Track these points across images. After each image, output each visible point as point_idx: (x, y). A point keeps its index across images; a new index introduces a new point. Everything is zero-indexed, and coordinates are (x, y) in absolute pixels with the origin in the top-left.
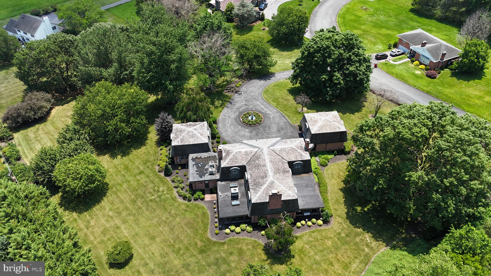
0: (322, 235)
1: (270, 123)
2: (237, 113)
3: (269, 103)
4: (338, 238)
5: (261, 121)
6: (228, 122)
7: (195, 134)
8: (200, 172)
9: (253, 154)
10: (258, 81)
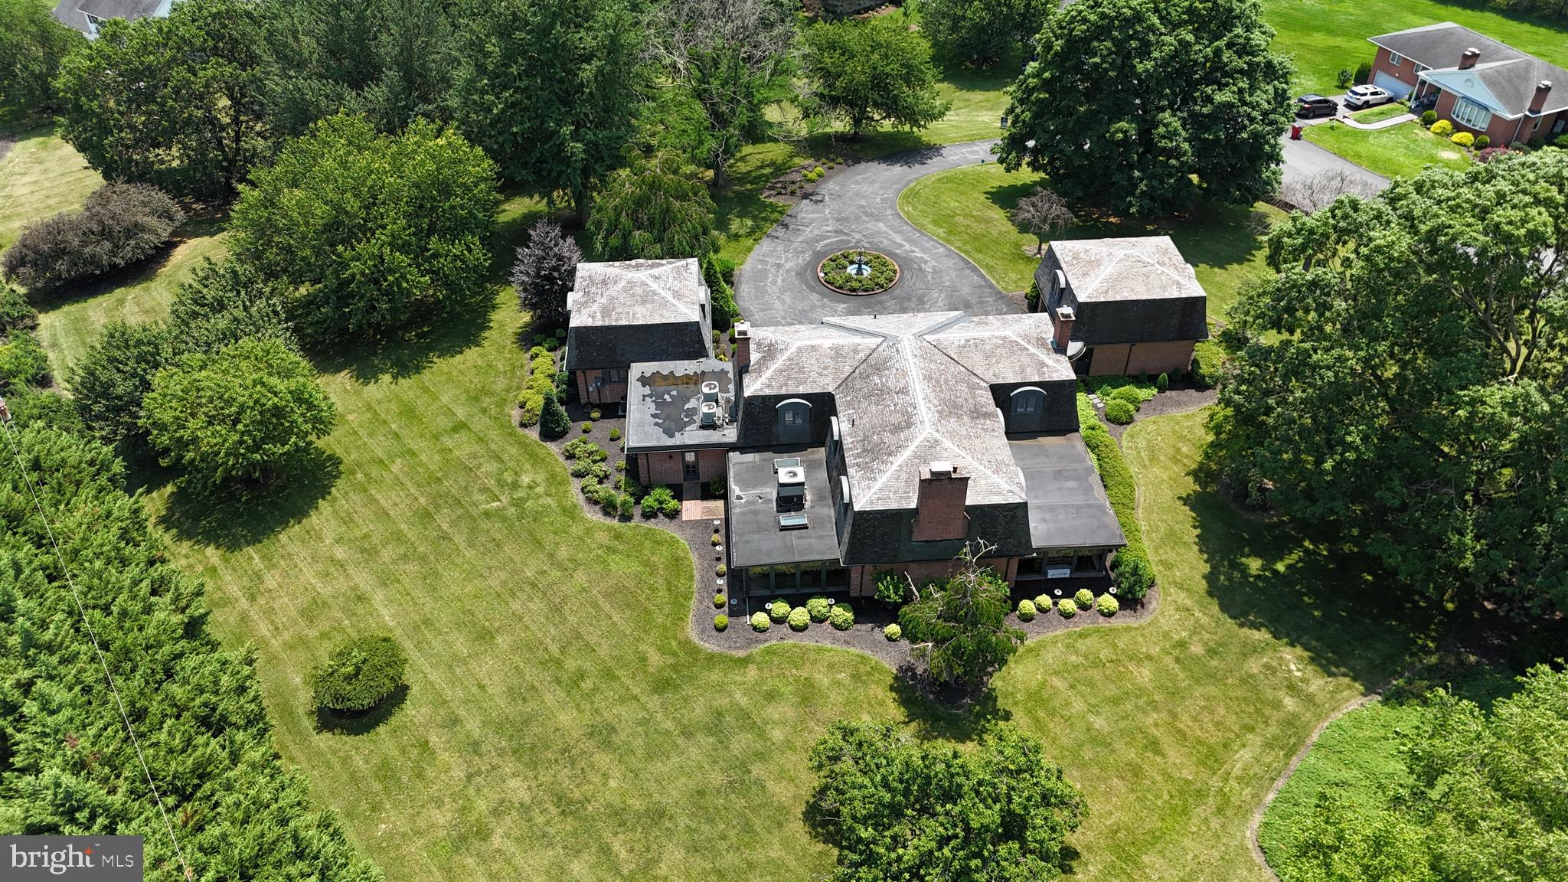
0: (1115, 646)
1: (922, 286)
2: (808, 256)
3: (920, 229)
4: (1177, 660)
5: (891, 281)
6: (774, 282)
7: (654, 293)
8: (668, 418)
9: (862, 356)
10: (883, 166)
